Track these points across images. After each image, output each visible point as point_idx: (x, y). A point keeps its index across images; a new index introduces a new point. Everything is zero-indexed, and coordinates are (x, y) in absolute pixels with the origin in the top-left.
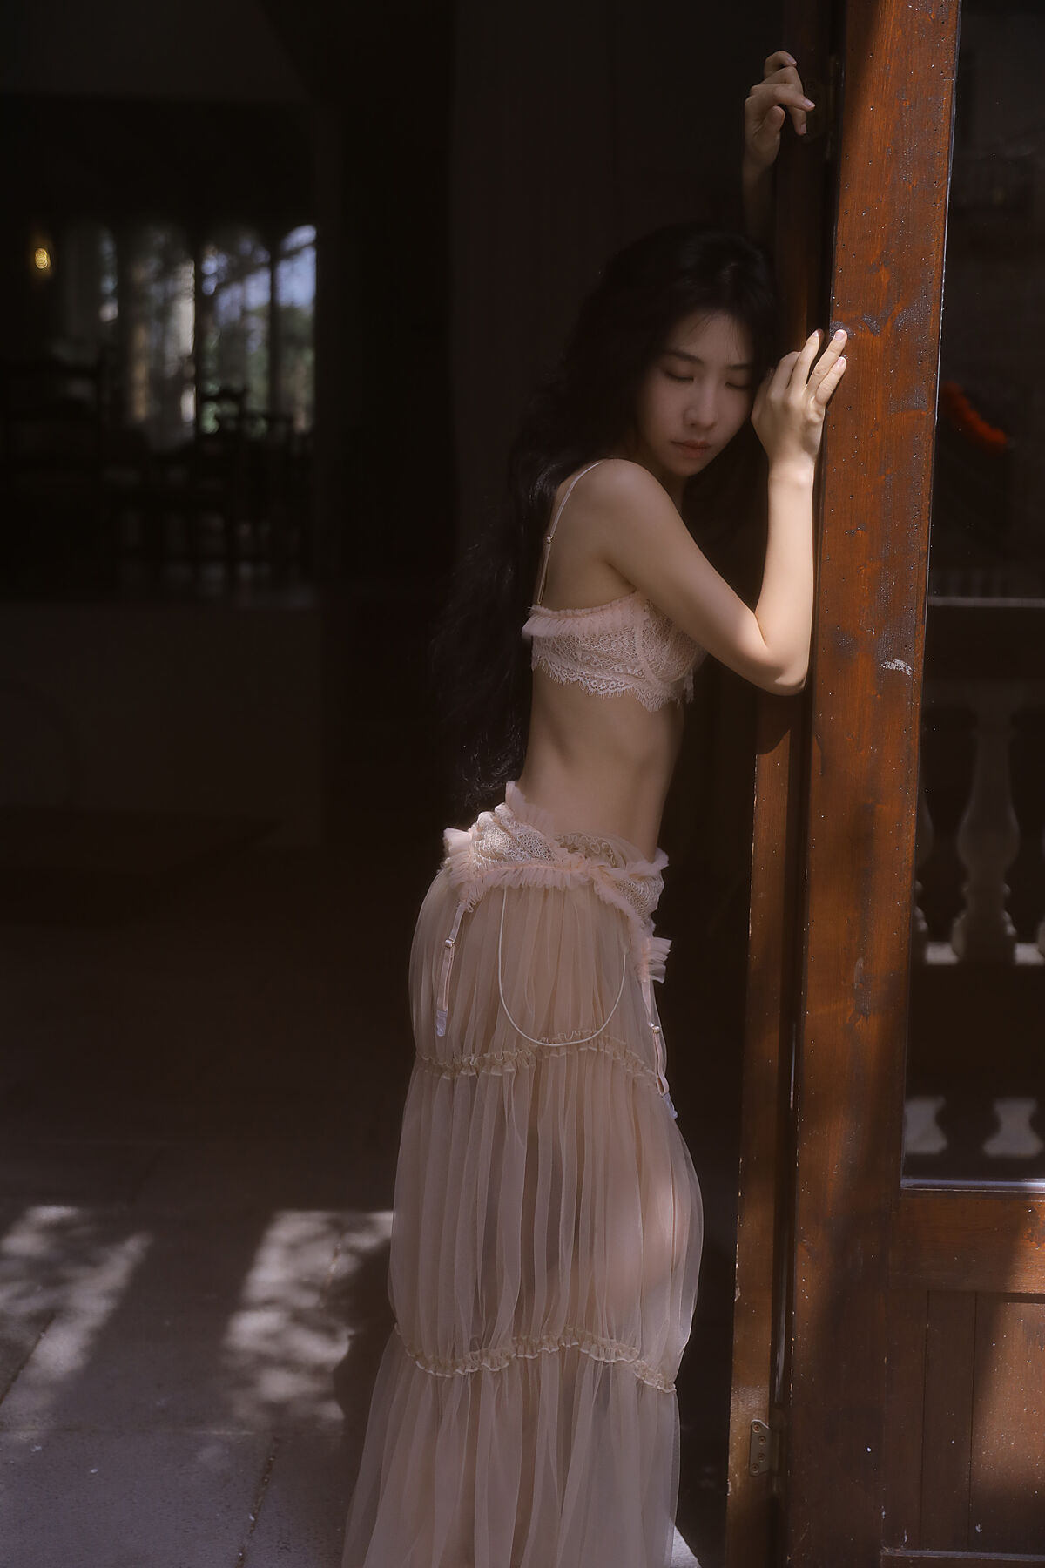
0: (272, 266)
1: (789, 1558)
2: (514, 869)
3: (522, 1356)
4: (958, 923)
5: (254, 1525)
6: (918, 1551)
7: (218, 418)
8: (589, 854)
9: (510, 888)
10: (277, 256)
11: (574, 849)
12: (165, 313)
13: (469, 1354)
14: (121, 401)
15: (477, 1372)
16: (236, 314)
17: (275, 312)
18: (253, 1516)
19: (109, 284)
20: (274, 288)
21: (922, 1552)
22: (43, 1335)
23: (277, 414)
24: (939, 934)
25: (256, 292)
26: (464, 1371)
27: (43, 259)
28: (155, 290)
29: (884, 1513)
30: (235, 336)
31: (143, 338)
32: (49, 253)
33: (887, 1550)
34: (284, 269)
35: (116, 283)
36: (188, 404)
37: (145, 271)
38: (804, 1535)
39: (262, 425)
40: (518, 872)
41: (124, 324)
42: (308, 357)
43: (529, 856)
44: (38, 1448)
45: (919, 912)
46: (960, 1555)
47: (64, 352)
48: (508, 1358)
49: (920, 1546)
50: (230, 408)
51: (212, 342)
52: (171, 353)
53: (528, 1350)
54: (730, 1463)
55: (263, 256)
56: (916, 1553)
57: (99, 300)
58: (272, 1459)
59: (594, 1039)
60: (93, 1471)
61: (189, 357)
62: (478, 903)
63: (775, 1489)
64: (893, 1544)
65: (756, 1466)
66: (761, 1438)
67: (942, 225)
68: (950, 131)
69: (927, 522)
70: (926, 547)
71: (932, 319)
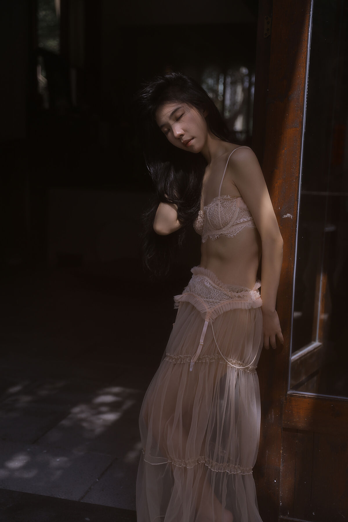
21: (294, 519)
29: (281, 504)
49: (293, 516)
56: (291, 519)
64: (284, 515)
67: (305, 64)
68: (308, 32)
69: (299, 166)
70: (299, 175)
71: (301, 97)
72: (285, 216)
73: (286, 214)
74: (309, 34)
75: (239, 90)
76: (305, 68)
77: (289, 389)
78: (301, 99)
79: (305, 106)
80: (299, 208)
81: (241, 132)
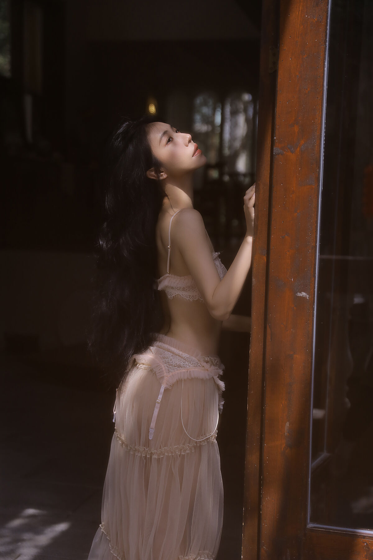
2: (187, 371)
9: (185, 379)
11: (207, 362)
43: (191, 366)
67: (321, 107)
68: (324, 67)
69: (315, 233)
70: (315, 244)
71: (317, 147)
72: (299, 294)
73: (300, 292)
74: (326, 69)
75: (241, 120)
76: (321, 111)
77: (309, 521)
78: (316, 150)
79: (322, 158)
80: (316, 285)
81: (245, 175)
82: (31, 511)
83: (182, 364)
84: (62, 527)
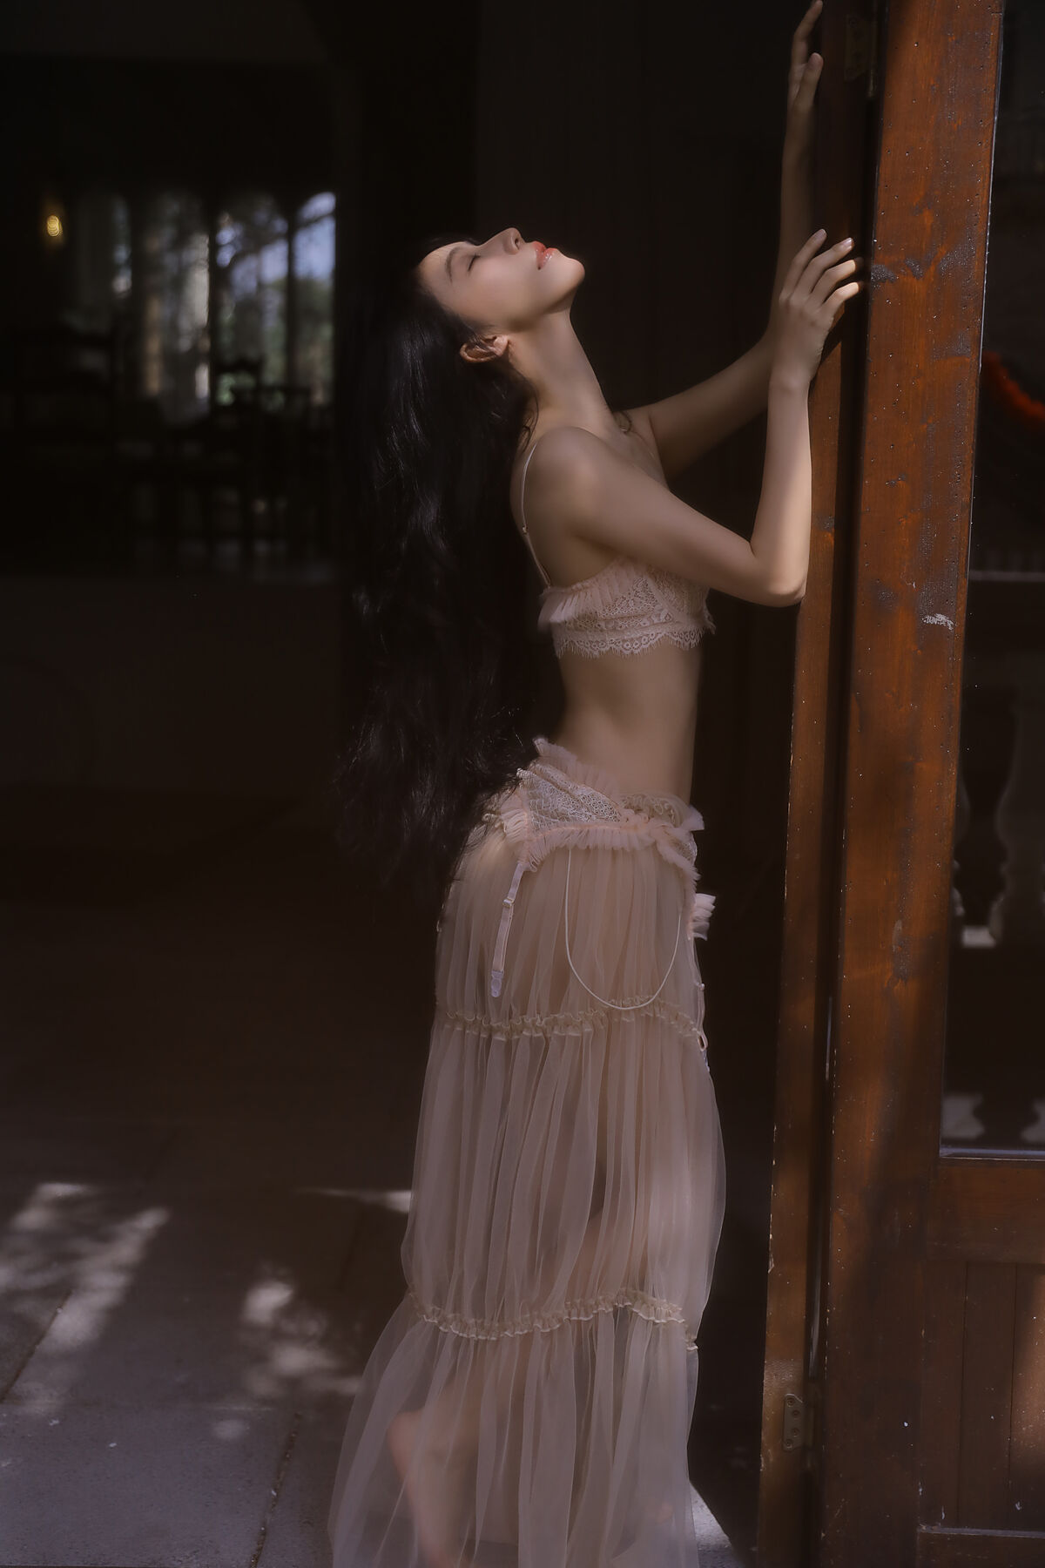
0: (290, 237)
1: (823, 1535)
2: (579, 829)
3: (575, 1318)
4: (995, 908)
5: (276, 1499)
6: (956, 1529)
7: (234, 391)
8: (653, 814)
9: (576, 847)
10: (295, 227)
11: (638, 810)
12: (179, 283)
13: (520, 1318)
14: (134, 372)
15: (526, 1334)
16: (252, 284)
17: (293, 285)
18: (275, 1490)
19: (122, 254)
20: (291, 258)
21: (960, 1529)
22: (59, 1311)
23: (293, 387)
24: (977, 918)
25: (272, 264)
26: (513, 1333)
27: (54, 226)
28: (170, 260)
29: (921, 1490)
30: (250, 308)
31: (157, 311)
32: (60, 220)
33: (924, 1528)
34: (302, 239)
35: (130, 252)
36: (203, 377)
37: (159, 241)
38: (838, 1511)
39: (279, 399)
40: (583, 834)
41: (139, 293)
42: (326, 332)
43: (594, 817)
44: (56, 1422)
45: (957, 895)
46: (999, 1533)
47: (77, 321)
48: (560, 1320)
49: (958, 1523)
50: (247, 381)
51: (227, 316)
52: (185, 324)
53: (582, 1313)
54: (763, 1438)
55: (280, 225)
56: (954, 1531)
57: (111, 271)
58: (293, 1435)
59: (649, 1004)
60: (112, 1445)
61: (204, 329)
62: (542, 862)
63: (809, 1465)
64: (931, 1521)
65: (790, 1441)
66: (795, 1413)
67: (987, 165)
69: (970, 472)
70: (968, 498)
71: (977, 263)
72: (930, 620)
73: (931, 615)
76: (987, 175)
78: (976, 270)
82: (60, 1190)
83: (570, 811)
84: (149, 1221)
